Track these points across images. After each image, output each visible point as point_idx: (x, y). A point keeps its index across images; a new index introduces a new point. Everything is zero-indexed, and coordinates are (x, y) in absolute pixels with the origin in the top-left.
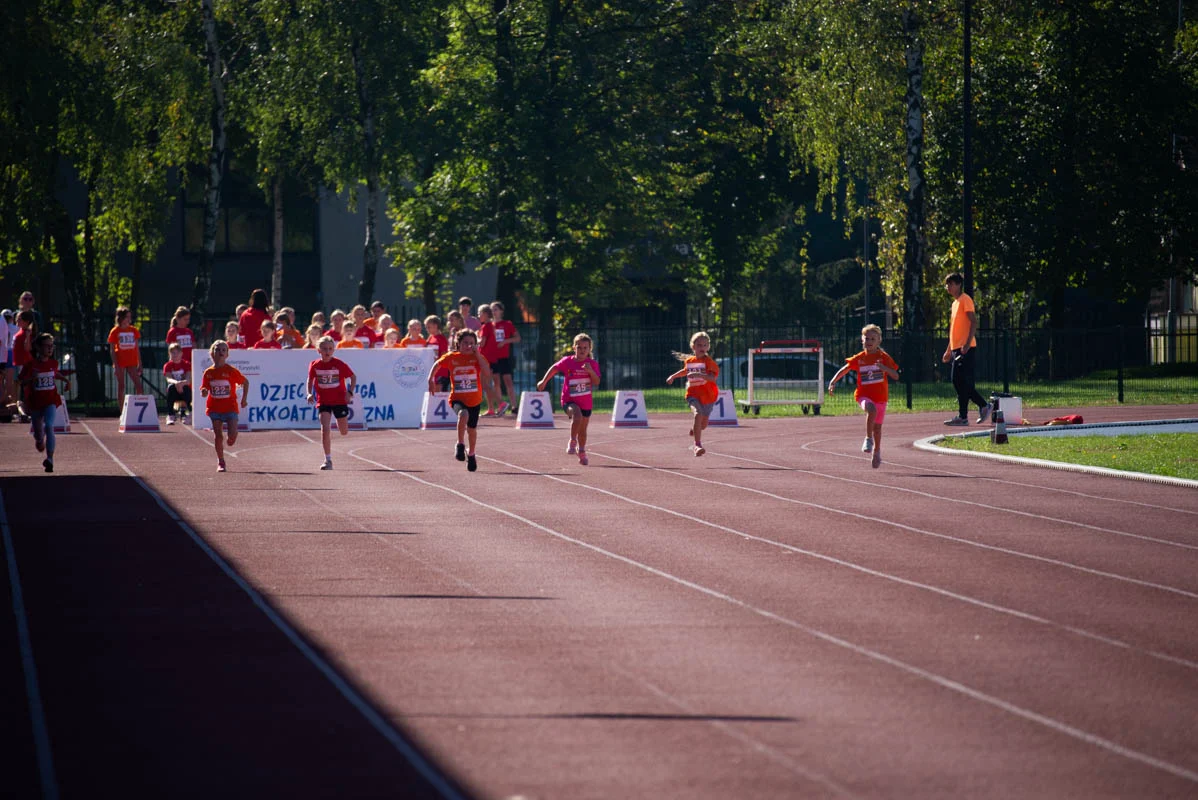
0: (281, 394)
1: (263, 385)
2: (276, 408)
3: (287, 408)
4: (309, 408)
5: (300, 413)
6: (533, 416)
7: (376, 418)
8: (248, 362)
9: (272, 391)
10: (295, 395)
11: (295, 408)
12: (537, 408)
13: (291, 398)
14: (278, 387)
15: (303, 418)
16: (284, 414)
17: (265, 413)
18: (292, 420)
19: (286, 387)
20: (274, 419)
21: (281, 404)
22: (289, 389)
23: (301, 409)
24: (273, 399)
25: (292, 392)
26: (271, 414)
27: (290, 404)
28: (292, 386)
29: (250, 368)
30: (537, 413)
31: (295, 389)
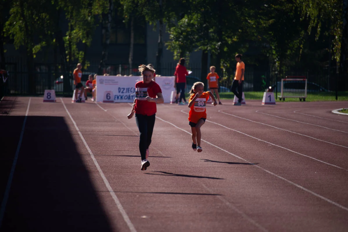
0: (125, 91)
1: (119, 88)
2: (123, 96)
5: (131, 98)
8: (114, 80)
9: (122, 90)
10: (129, 92)
14: (124, 89)
16: (126, 97)
17: (120, 97)
18: (128, 99)
19: (127, 89)
20: (123, 99)
21: (125, 94)
24: (122, 92)
25: (129, 90)
26: (121, 97)
27: (128, 94)
28: (129, 88)
29: (115, 82)
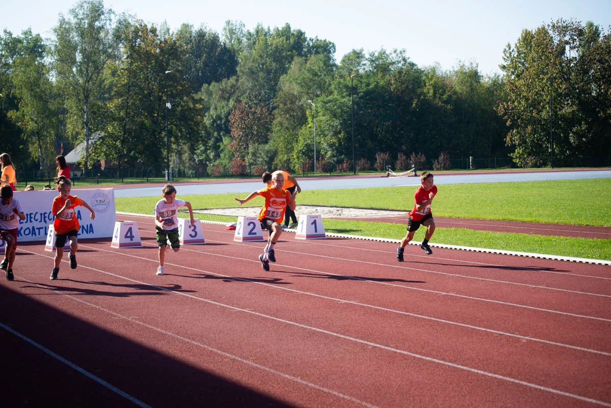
2: (22, 228)
3: (28, 228)
4: (43, 228)
5: (37, 231)
6: (191, 235)
7: (83, 233)
10: (33, 220)
11: (33, 227)
12: (193, 230)
13: (31, 221)
15: (39, 234)
16: (27, 232)
18: (32, 236)
20: (21, 235)
21: (24, 226)
22: (29, 216)
23: (37, 229)
25: (31, 218)
27: (30, 225)
30: (193, 234)
31: (33, 216)
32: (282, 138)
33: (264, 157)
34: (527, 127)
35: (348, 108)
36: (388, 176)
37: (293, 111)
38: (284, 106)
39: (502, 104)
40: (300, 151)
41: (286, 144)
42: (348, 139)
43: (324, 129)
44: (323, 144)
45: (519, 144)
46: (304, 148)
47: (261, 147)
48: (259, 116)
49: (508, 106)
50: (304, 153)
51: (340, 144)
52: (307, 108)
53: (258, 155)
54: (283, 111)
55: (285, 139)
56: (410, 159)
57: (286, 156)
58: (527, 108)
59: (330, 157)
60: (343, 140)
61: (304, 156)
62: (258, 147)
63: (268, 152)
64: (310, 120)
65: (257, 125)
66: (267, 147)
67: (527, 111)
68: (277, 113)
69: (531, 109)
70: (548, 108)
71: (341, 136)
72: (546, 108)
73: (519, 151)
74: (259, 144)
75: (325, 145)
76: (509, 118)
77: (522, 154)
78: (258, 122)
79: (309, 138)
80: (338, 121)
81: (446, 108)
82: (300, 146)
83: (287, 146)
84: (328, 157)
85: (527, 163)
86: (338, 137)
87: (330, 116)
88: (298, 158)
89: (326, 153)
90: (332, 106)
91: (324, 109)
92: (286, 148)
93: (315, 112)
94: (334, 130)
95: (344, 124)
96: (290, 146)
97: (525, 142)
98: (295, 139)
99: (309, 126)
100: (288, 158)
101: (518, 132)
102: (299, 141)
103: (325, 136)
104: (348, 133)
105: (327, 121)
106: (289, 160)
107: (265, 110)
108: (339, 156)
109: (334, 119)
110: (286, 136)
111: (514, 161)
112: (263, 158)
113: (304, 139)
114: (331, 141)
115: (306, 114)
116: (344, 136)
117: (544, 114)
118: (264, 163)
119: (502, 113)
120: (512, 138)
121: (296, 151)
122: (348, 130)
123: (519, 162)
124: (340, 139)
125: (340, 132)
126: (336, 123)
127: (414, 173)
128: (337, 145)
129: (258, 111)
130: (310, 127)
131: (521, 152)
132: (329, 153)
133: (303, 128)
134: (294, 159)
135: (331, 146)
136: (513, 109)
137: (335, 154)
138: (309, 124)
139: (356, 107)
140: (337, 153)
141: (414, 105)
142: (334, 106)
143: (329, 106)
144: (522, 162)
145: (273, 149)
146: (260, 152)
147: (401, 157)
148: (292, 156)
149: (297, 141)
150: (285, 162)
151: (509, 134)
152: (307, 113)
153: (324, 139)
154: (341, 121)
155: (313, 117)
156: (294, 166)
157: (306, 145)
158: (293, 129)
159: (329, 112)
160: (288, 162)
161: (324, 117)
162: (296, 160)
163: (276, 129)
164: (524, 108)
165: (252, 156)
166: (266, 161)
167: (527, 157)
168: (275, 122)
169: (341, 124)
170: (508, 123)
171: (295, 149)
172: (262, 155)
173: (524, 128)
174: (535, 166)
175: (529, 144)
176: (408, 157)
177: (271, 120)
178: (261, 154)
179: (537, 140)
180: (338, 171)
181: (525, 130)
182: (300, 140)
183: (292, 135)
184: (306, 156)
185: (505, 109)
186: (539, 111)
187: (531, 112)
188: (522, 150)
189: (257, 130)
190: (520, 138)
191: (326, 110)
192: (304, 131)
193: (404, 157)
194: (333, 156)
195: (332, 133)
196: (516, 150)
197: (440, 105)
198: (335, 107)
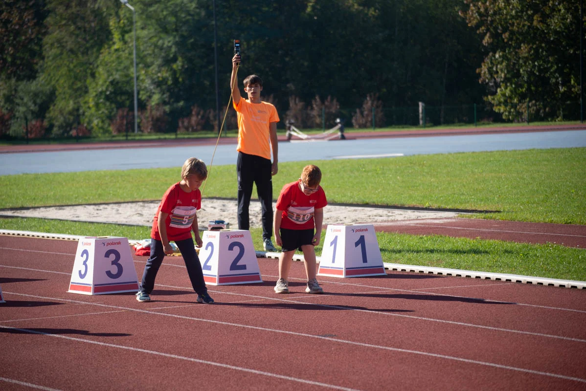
32: (64, 70)
33: (30, 104)
34: (520, 47)
35: (190, 15)
36: (290, 138)
37: (83, 18)
38: (66, 9)
39: (474, 6)
40: (101, 93)
41: (72, 80)
42: (190, 71)
43: (146, 53)
44: (143, 81)
45: (506, 78)
46: (107, 90)
47: (22, 85)
48: (17, 27)
49: (486, 10)
50: (107, 98)
51: (175, 80)
52: (111, 15)
53: (18, 101)
54: (65, 19)
55: (70, 70)
56: (312, 109)
57: (71, 102)
58: (522, 11)
59: (158, 104)
60: (180, 74)
61: (108, 104)
62: (17, 86)
63: (36, 95)
64: (116, 36)
65: (14, 46)
66: (33, 86)
67: (521, 17)
68: (52, 23)
69: (530, 12)
70: (563, 11)
71: (178, 65)
72: (560, 10)
73: (504, 91)
74: (18, 80)
75: (147, 83)
76: (488, 30)
77: (510, 97)
78: (14, 39)
79: (117, 70)
80: (171, 38)
81: (367, 14)
82: (100, 83)
83: (73, 83)
84: (153, 104)
85: (519, 114)
86: (172, 69)
87: (156, 29)
88: (97, 105)
89: (150, 97)
90: (159, 10)
91: (144, 17)
92: (70, 87)
93: (126, 21)
94: (163, 54)
95: (181, 44)
96: (79, 84)
97: (518, 75)
98: (89, 71)
99: (116, 47)
100: (76, 106)
101: (504, 57)
102: (97, 75)
103: (147, 66)
104: (190, 60)
105: (150, 38)
106: (78, 110)
107: (27, 16)
108: (174, 102)
109: (163, 35)
110: (72, 66)
111: (496, 109)
112: (28, 108)
113: (108, 71)
114: (159, 75)
115: (108, 25)
116: (183, 66)
117: (555, 23)
118: (29, 116)
119: (475, 22)
120: (492, 68)
121: (94, 94)
122: (190, 55)
123: (505, 111)
124: (174, 72)
125: (175, 60)
126: (168, 41)
127: (339, 134)
128: (170, 82)
129: (15, 19)
130: (117, 50)
131: (508, 92)
132: (156, 98)
133: (105, 51)
134: (89, 108)
135: (159, 84)
136: (495, 13)
137: (167, 100)
138: (114, 43)
139: (203, 13)
140: (170, 97)
141: (309, 9)
142: (162, 11)
143: (155, 11)
144: (510, 112)
145: (47, 89)
146: (21, 94)
147: (295, 105)
148: (86, 103)
149: (93, 75)
150: (70, 113)
151: (487, 60)
152: (111, 23)
153: (146, 72)
154: (177, 39)
155: (124, 32)
156: (90, 122)
157: (112, 83)
158: (83, 53)
159: (154, 21)
160: (75, 113)
161: (145, 32)
162: (93, 110)
163: (51, 52)
164: (516, 12)
165: (5, 103)
166: (33, 112)
167: (520, 101)
168: (47, 40)
169: (176, 44)
170: (487, 40)
171: (91, 90)
172: (25, 100)
173: (515, 48)
174: (535, 117)
175: (525, 79)
176: (308, 105)
177: (40, 36)
178: (22, 99)
179: (540, 70)
180: (182, 130)
181: (516, 53)
182: (99, 74)
183: (82, 64)
184: (111, 103)
185: (480, 14)
186: (544, 18)
187: (530, 18)
188: (511, 91)
189: (13, 56)
190: (508, 66)
191: (149, 17)
192: (106, 56)
193: (300, 105)
194: (165, 103)
195: (159, 61)
196: (499, 90)
197: (356, 9)
198: (165, 13)
